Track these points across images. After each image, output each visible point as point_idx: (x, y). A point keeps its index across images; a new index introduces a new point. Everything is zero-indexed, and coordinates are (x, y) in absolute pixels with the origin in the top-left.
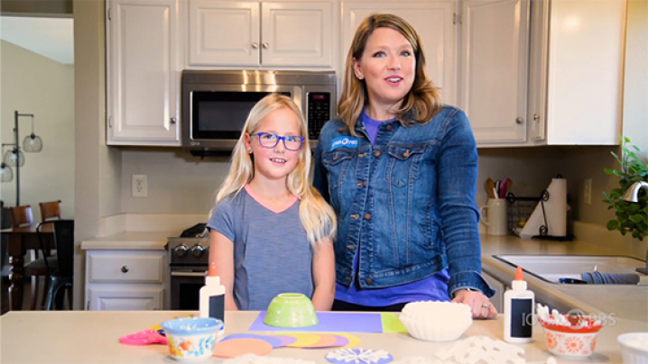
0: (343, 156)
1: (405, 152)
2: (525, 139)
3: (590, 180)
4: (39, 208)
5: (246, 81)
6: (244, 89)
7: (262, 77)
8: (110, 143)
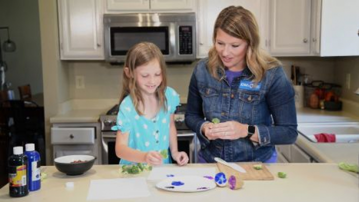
0: (213, 93)
1: (248, 97)
2: (309, 52)
3: (349, 75)
4: (18, 90)
5: (141, 19)
6: (140, 25)
7: (151, 18)
8: (62, 58)
